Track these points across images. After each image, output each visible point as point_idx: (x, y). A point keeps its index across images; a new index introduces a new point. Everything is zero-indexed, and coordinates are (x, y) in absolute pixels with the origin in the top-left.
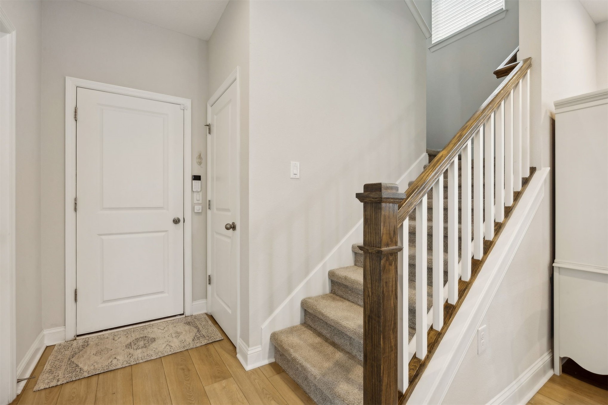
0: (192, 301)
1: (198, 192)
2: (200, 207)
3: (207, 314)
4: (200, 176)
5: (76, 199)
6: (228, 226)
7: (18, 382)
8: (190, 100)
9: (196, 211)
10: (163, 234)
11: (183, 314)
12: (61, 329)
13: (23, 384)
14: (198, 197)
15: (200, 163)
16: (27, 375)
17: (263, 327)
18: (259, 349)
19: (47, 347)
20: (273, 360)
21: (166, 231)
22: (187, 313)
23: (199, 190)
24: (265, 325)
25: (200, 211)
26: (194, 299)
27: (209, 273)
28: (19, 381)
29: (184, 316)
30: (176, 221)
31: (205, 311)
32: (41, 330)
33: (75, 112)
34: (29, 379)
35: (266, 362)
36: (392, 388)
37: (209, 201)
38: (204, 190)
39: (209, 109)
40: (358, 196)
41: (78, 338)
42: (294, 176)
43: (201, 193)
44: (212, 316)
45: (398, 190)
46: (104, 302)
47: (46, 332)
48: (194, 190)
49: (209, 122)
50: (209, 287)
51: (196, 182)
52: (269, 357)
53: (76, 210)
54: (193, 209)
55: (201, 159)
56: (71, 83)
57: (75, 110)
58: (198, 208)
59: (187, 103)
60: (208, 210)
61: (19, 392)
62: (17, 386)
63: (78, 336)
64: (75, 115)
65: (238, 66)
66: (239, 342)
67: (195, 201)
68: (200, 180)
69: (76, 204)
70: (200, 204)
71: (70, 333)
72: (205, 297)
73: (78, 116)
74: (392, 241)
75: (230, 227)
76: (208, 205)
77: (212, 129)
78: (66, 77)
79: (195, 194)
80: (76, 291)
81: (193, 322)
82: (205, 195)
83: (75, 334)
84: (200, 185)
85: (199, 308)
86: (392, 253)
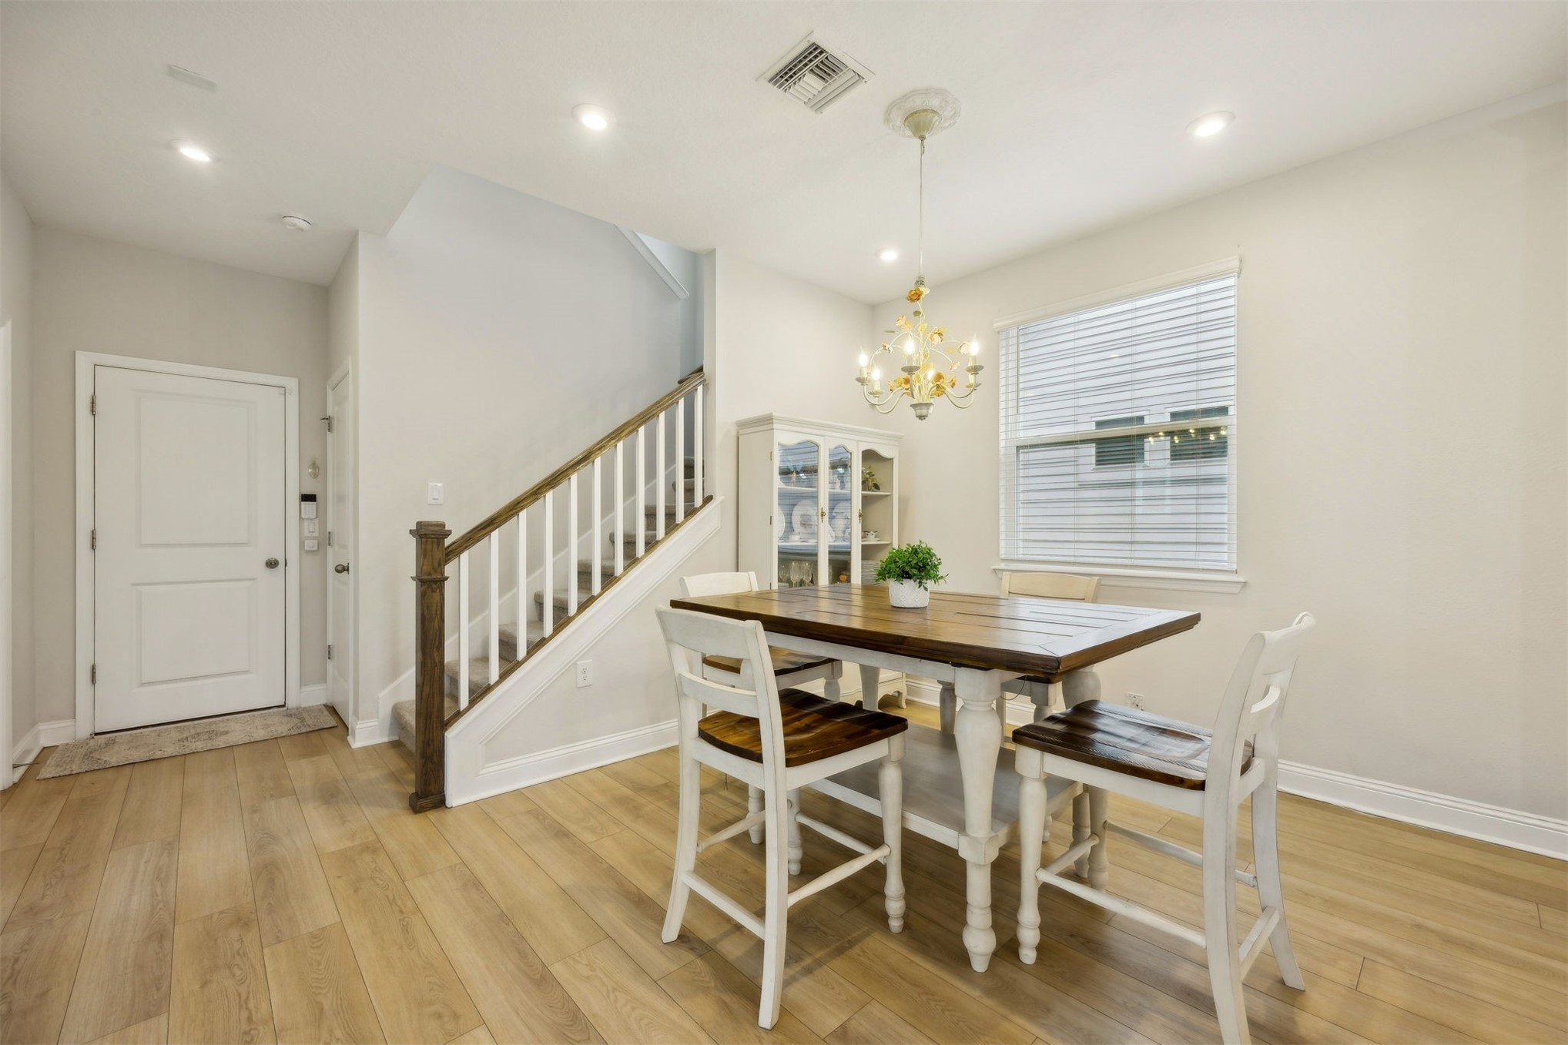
0: (301, 686)
1: (311, 519)
2: (316, 542)
3: (325, 705)
4: (315, 496)
5: (93, 532)
6: (340, 568)
7: (14, 768)
8: (296, 380)
9: (306, 548)
10: (249, 583)
11: (284, 706)
12: (68, 723)
13: (21, 771)
14: (311, 528)
15: (315, 475)
16: (29, 759)
17: (380, 696)
18: (374, 723)
19: (45, 748)
20: (397, 738)
21: (254, 579)
22: (292, 703)
23: (314, 516)
24: (383, 694)
25: (315, 548)
26: (303, 683)
27: (330, 642)
28: (15, 766)
29: (285, 708)
30: (272, 564)
31: (324, 702)
32: (34, 724)
33: (93, 403)
34: (31, 765)
35: (386, 739)
36: (436, 699)
37: (330, 533)
38: (321, 515)
39: (330, 394)
40: (411, 532)
41: (95, 737)
42: (433, 502)
43: (317, 521)
44: (333, 707)
45: (444, 527)
46: (143, 684)
47: (42, 727)
48: (303, 516)
49: (330, 413)
50: (330, 665)
51: (306, 505)
52: (389, 735)
53: (93, 547)
54: (302, 544)
55: (317, 468)
56: (84, 361)
57: (93, 399)
58: (310, 544)
59: (292, 384)
60: (328, 547)
61: (16, 780)
62: (13, 773)
63: (96, 734)
64: (93, 407)
65: (350, 357)
66: (350, 720)
67: (306, 534)
68: (315, 500)
69: (93, 538)
70: (314, 538)
71: (83, 731)
72: (323, 679)
73: (98, 409)
74: (436, 571)
75: (342, 569)
76: (326, 540)
77: (335, 424)
78: (77, 352)
79: (306, 523)
80: (93, 668)
81: (299, 714)
82: (324, 523)
83: (90, 732)
84: (315, 508)
85: (313, 697)
86: (435, 581)
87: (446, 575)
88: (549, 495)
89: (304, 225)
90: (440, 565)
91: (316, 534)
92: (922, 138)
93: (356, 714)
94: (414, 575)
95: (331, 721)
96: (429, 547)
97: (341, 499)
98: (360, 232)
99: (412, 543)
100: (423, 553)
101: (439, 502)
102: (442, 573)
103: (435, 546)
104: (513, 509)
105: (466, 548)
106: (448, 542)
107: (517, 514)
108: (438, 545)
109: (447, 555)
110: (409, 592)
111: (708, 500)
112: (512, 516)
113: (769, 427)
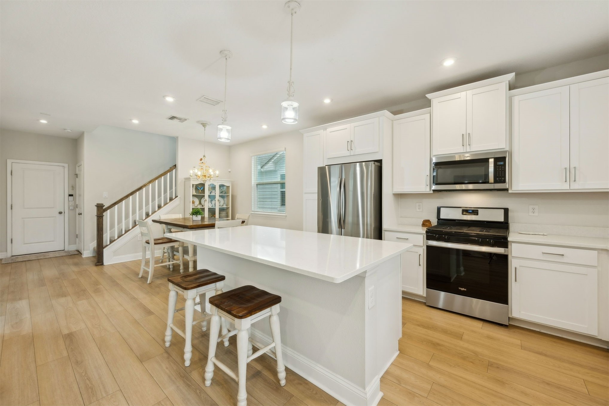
0: (69, 245)
1: (72, 201)
2: (73, 207)
3: (76, 250)
5: (12, 205)
6: (79, 214)
8: (67, 164)
10: (54, 218)
11: (64, 250)
12: (5, 253)
14: (72, 203)
15: (73, 189)
17: (90, 245)
18: (89, 251)
22: (66, 249)
25: (73, 209)
27: (77, 233)
30: (60, 213)
31: (76, 249)
36: (101, 242)
38: (74, 200)
39: (77, 168)
40: (95, 205)
42: (105, 197)
44: (78, 250)
45: (103, 204)
46: (25, 244)
48: (69, 200)
49: (77, 173)
50: (77, 240)
51: (70, 197)
53: (12, 209)
54: (69, 208)
55: (73, 187)
56: (9, 162)
57: (11, 171)
58: (71, 208)
59: (66, 165)
60: (76, 208)
63: (13, 256)
64: (11, 173)
66: (82, 252)
67: (70, 205)
68: (73, 196)
69: (12, 207)
70: (72, 206)
71: (9, 255)
72: (76, 243)
73: (13, 174)
74: (101, 214)
75: (80, 214)
76: (76, 206)
77: (78, 176)
78: (8, 160)
79: (70, 202)
80: (12, 239)
81: (68, 252)
82: (75, 202)
83: (11, 255)
84: (73, 198)
85: (73, 248)
86: (101, 216)
87: (104, 215)
88: (131, 197)
89: (70, 131)
90: (102, 213)
91: (73, 205)
92: (205, 128)
93: (84, 250)
94: (96, 215)
95: (77, 253)
96: (99, 209)
97: (80, 195)
98: (85, 132)
99: (96, 208)
100: (98, 210)
101: (107, 197)
102: (103, 214)
103: (101, 209)
104: (121, 200)
105: (109, 209)
106: (104, 208)
107: (122, 201)
108: (102, 208)
109: (104, 210)
110: (95, 219)
111: (176, 197)
112: (121, 202)
113: (190, 180)
